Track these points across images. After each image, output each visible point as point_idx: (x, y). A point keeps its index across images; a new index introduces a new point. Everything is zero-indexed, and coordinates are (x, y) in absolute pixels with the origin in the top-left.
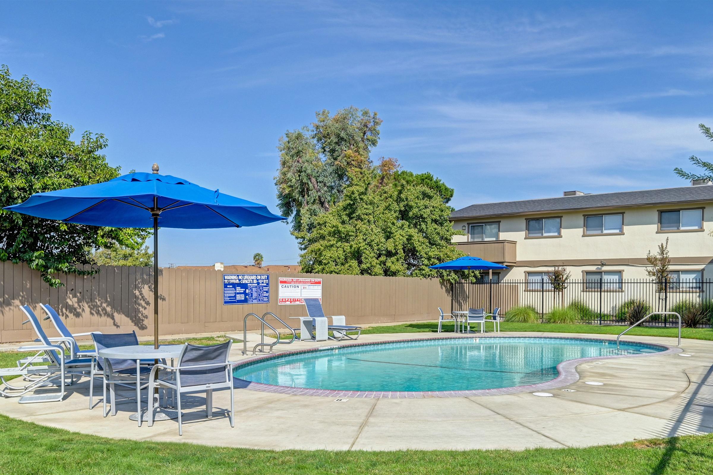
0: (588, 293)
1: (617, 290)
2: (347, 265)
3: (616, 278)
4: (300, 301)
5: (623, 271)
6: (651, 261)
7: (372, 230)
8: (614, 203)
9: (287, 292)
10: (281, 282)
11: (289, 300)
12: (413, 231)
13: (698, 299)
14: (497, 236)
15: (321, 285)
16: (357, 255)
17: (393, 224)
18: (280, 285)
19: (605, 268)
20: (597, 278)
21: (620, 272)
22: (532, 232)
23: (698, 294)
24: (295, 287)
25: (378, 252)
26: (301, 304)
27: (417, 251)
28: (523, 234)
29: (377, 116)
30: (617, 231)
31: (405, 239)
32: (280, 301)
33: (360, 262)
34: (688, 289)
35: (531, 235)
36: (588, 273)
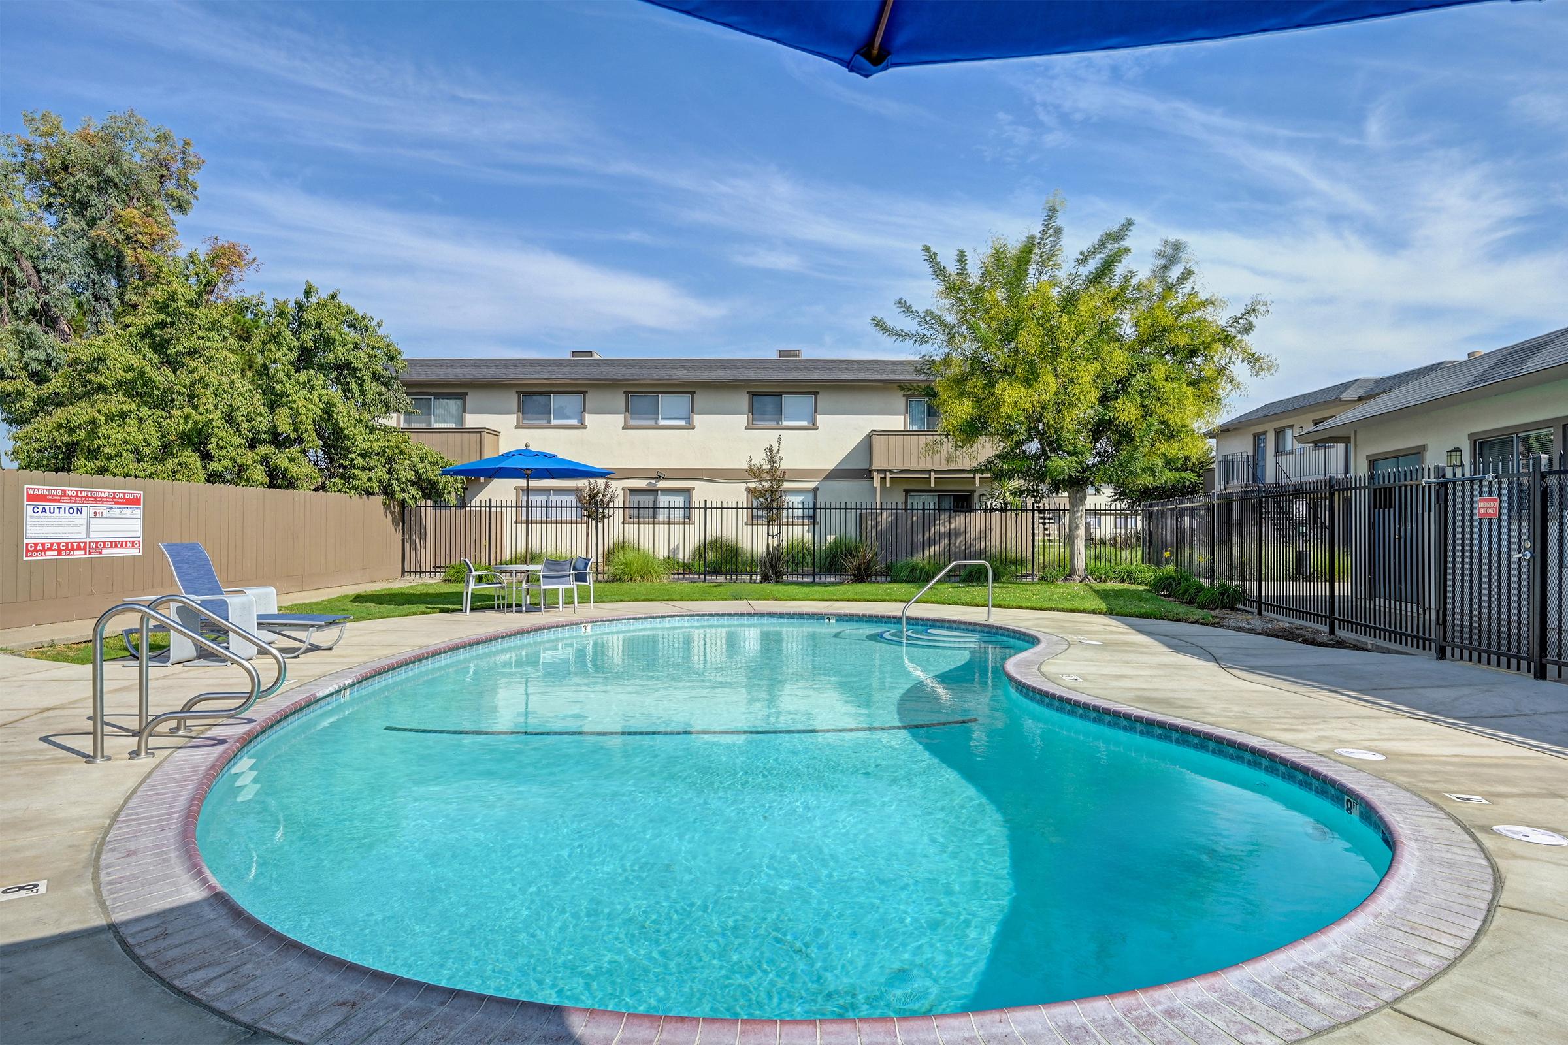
0: (646, 526)
1: (682, 520)
2: (170, 463)
3: (679, 500)
4: (85, 548)
5: (694, 489)
6: (754, 473)
7: (231, 383)
8: (679, 374)
9: (48, 526)
10: (31, 498)
11: (55, 547)
12: (334, 393)
13: (806, 534)
14: (461, 420)
15: (141, 506)
16: (198, 440)
17: (288, 375)
18: (28, 508)
19: (662, 484)
20: (647, 499)
21: (688, 492)
22: (529, 415)
23: (806, 528)
24: (71, 511)
25: (251, 436)
26: (88, 556)
27: (347, 438)
28: (512, 419)
29: (191, 150)
30: (682, 423)
31: (318, 411)
32: (28, 551)
33: (206, 457)
34: (796, 520)
35: (526, 422)
36: (633, 491)
